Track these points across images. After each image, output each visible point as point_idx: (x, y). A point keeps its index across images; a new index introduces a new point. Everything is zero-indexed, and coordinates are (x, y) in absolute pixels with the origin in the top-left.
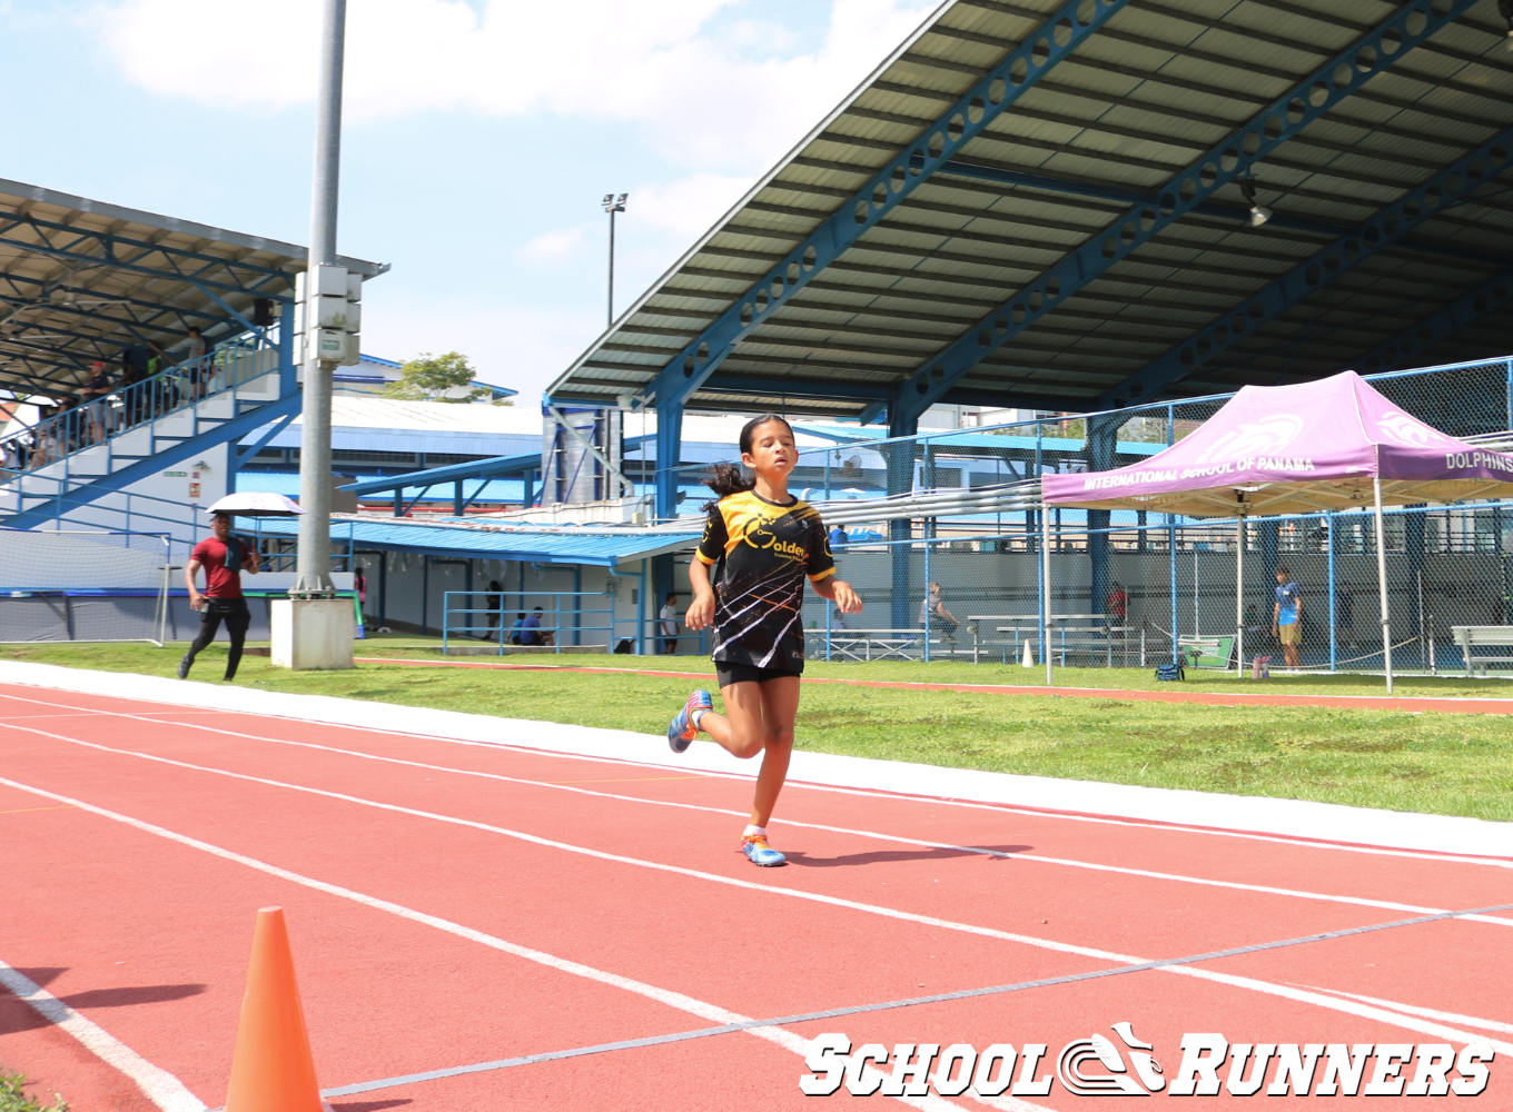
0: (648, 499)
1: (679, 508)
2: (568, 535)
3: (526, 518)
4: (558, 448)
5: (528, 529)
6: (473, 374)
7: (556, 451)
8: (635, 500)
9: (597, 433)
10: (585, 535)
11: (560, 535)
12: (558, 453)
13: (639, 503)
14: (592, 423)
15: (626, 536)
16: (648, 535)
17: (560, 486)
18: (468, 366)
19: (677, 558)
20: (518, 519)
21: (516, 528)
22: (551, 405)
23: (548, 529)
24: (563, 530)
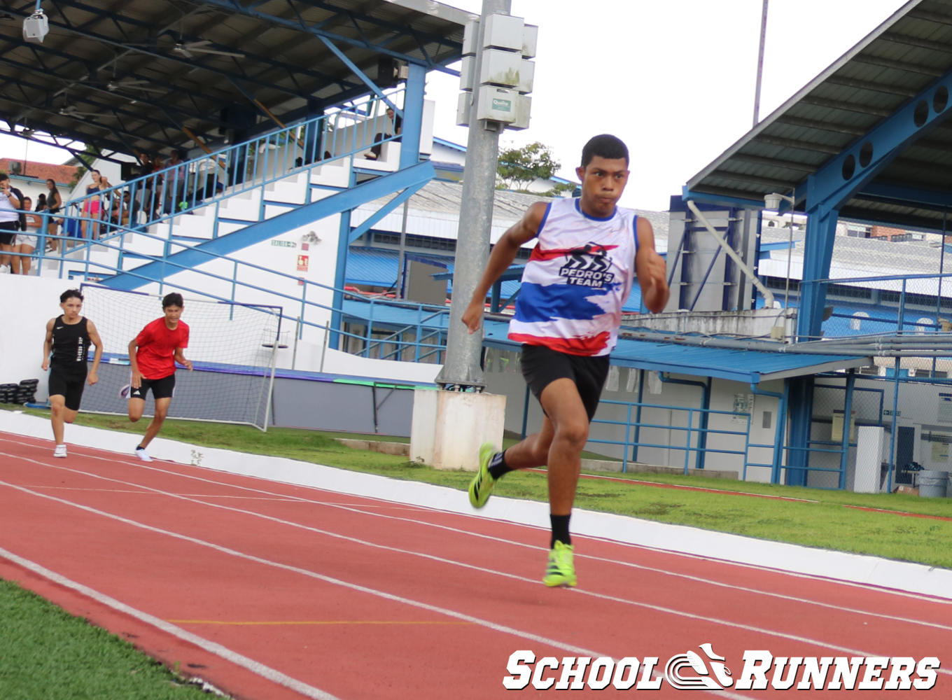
0: (790, 312)
1: (825, 325)
2: (693, 345)
3: (648, 324)
4: (684, 250)
5: (649, 335)
6: (559, 166)
7: (683, 252)
8: (773, 313)
9: (730, 233)
10: (713, 347)
11: (685, 345)
12: (684, 254)
13: (779, 316)
14: (726, 224)
15: (763, 351)
16: (789, 353)
17: (684, 292)
18: (554, 158)
19: (818, 381)
20: (636, 324)
21: (637, 334)
22: (689, 199)
23: (672, 337)
24: (689, 339)
